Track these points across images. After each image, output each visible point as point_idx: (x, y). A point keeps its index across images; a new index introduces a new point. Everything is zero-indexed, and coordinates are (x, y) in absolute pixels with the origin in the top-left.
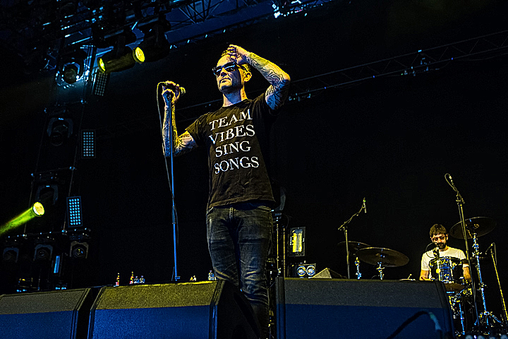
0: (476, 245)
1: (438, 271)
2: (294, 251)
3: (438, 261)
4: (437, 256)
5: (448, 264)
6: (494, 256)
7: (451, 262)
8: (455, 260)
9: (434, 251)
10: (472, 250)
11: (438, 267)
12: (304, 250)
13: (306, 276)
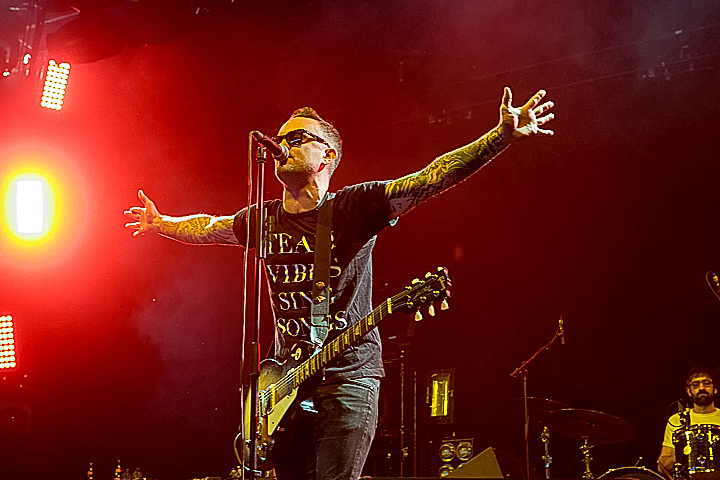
1: (688, 450)
2: (434, 415)
3: (687, 433)
5: (706, 437)
7: (710, 434)
8: (716, 430)
11: (688, 443)
12: (452, 414)
13: (455, 462)
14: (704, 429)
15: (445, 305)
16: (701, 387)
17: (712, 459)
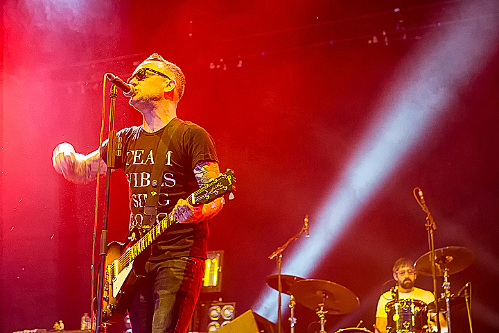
0: (446, 284)
1: (396, 317)
2: (206, 285)
3: (396, 305)
4: (396, 299)
5: (410, 308)
6: (468, 299)
7: (412, 306)
8: (417, 303)
9: (393, 292)
10: (440, 290)
11: (397, 312)
12: (220, 284)
13: (221, 320)
14: (409, 303)
15: (231, 197)
16: (406, 275)
17: (413, 324)
